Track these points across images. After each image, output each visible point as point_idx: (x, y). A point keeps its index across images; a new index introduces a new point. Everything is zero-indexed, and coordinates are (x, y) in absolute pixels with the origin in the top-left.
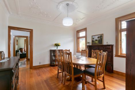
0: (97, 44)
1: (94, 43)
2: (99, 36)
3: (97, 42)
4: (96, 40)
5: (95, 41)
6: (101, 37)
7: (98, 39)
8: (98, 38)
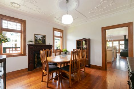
0: (41, 43)
1: (38, 42)
2: (43, 36)
3: (40, 41)
4: (40, 40)
5: (38, 40)
6: (44, 38)
7: (41, 39)
8: (42, 37)
